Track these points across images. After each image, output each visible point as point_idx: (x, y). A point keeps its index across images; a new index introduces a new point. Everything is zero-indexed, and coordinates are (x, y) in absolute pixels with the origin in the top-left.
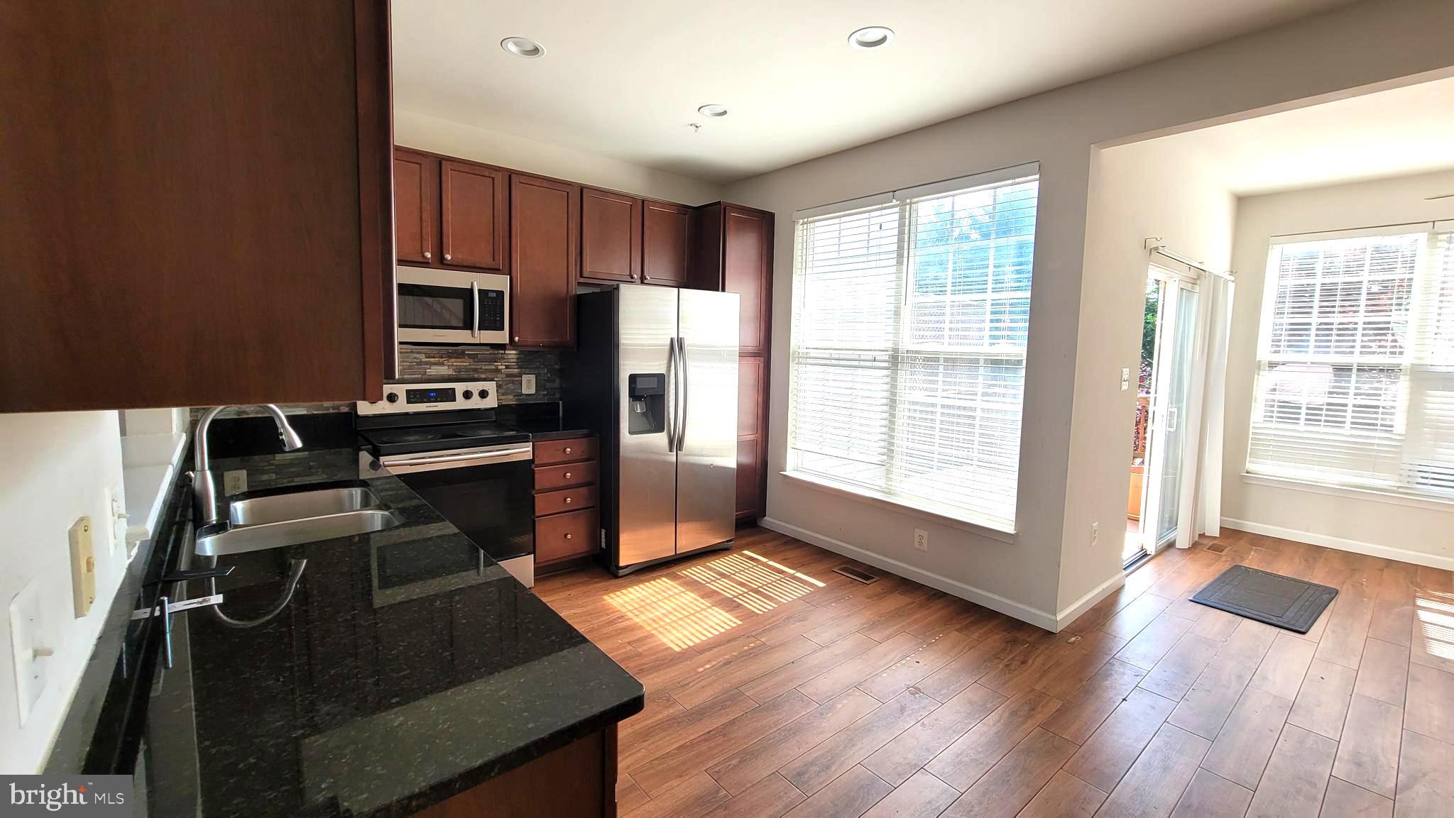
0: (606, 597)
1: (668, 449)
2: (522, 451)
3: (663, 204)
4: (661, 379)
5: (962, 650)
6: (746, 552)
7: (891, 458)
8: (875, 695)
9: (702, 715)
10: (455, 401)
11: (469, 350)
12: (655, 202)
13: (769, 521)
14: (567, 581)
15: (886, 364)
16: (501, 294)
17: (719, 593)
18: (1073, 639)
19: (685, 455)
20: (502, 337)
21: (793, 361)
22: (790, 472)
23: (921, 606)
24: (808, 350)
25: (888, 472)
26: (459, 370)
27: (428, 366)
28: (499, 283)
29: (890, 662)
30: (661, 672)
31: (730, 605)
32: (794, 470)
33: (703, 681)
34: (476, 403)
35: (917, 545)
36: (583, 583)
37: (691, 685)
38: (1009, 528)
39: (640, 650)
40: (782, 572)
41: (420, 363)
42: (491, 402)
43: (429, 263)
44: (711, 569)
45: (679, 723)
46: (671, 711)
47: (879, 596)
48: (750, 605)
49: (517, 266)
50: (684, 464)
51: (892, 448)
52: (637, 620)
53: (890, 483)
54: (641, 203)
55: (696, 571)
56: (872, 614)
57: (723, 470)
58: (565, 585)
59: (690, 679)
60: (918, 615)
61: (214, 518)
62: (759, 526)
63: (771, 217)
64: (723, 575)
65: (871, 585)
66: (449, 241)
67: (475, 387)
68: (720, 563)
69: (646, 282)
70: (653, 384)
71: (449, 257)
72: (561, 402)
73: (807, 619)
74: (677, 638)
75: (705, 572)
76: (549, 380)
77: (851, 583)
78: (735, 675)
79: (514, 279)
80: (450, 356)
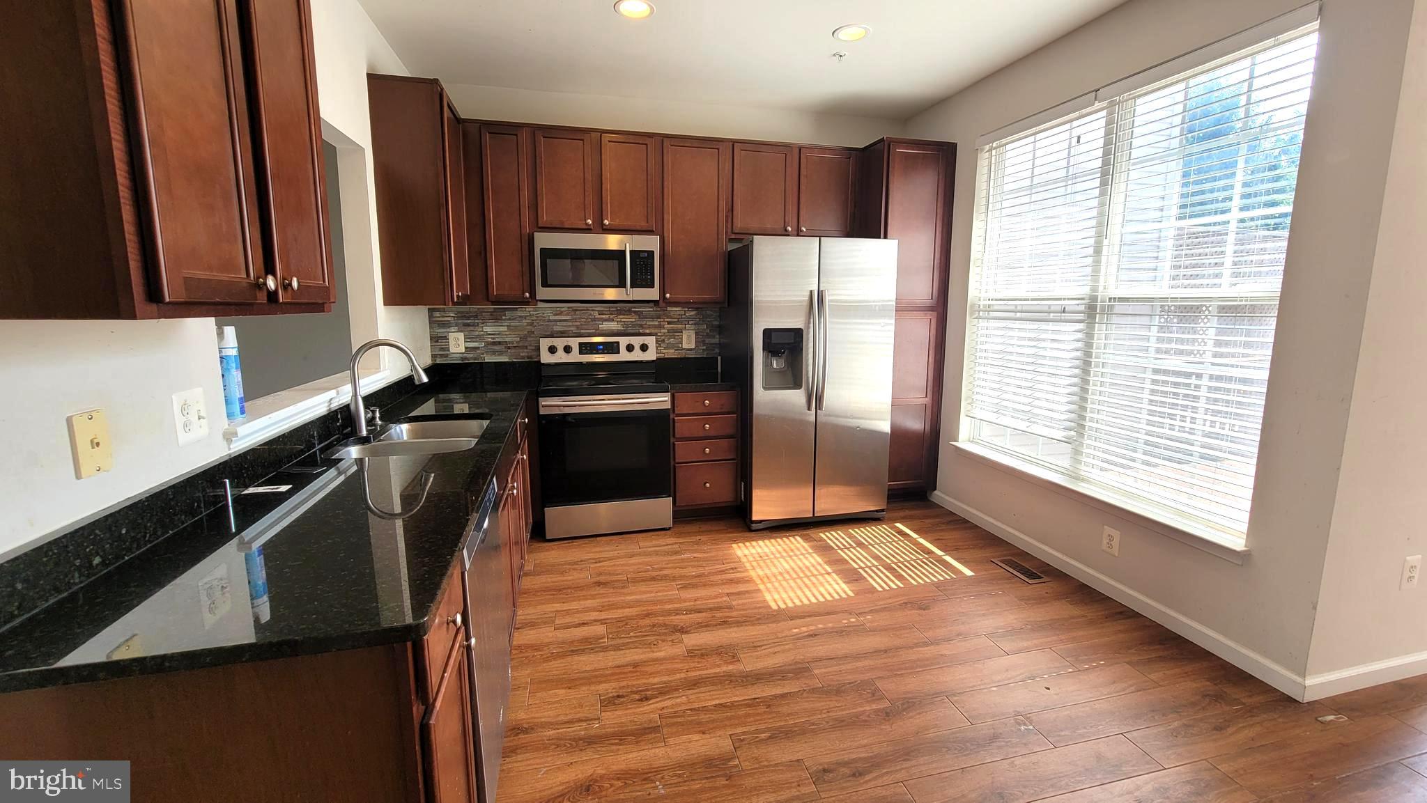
0: (734, 546)
1: (806, 408)
2: (660, 400)
3: (823, 149)
4: (798, 334)
5: (1124, 690)
6: (898, 525)
7: (1081, 435)
8: (966, 712)
9: (758, 679)
10: (619, 353)
11: (635, 308)
12: (811, 148)
13: (939, 496)
14: (704, 527)
15: (1081, 317)
16: (651, 253)
17: (848, 562)
18: (1331, 718)
19: (825, 415)
20: (653, 294)
21: (971, 314)
22: (963, 442)
23: (1091, 623)
24: (991, 302)
25: (1077, 452)
26: (626, 325)
27: (601, 322)
28: (651, 243)
29: (1009, 679)
30: (742, 628)
31: (852, 576)
32: (969, 441)
33: (778, 648)
34: (637, 355)
35: (1104, 547)
36: (718, 531)
37: (763, 648)
38: (1237, 542)
39: (734, 603)
40: (929, 552)
41: (595, 320)
42: (651, 355)
43: (591, 229)
44: (851, 536)
45: (731, 681)
46: (730, 667)
47: (1040, 600)
48: (874, 580)
49: (669, 226)
50: (825, 424)
51: (1083, 423)
52: (752, 573)
53: (1078, 466)
54: (798, 150)
55: (832, 537)
56: (1015, 619)
57: (874, 435)
58: (701, 530)
59: (765, 642)
60: (1081, 633)
61: (364, 433)
62: (929, 500)
63: (953, 147)
64: (860, 544)
65: (1034, 586)
66: (608, 208)
67: (637, 341)
68: (861, 532)
69: (801, 234)
70: (789, 339)
71: (606, 222)
72: (719, 358)
73: (929, 609)
74: (778, 597)
75: (843, 538)
76: (708, 336)
77: (1009, 579)
78: (814, 649)
79: (666, 239)
80: (619, 312)
